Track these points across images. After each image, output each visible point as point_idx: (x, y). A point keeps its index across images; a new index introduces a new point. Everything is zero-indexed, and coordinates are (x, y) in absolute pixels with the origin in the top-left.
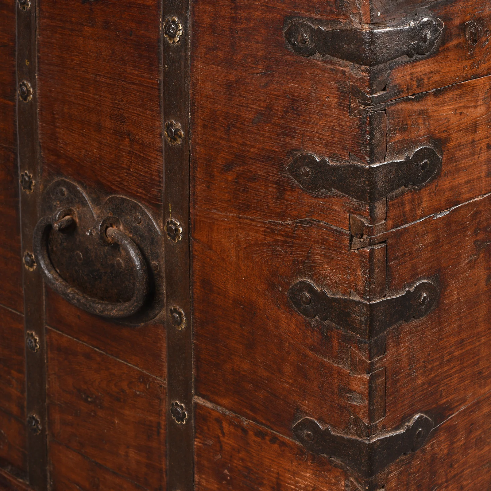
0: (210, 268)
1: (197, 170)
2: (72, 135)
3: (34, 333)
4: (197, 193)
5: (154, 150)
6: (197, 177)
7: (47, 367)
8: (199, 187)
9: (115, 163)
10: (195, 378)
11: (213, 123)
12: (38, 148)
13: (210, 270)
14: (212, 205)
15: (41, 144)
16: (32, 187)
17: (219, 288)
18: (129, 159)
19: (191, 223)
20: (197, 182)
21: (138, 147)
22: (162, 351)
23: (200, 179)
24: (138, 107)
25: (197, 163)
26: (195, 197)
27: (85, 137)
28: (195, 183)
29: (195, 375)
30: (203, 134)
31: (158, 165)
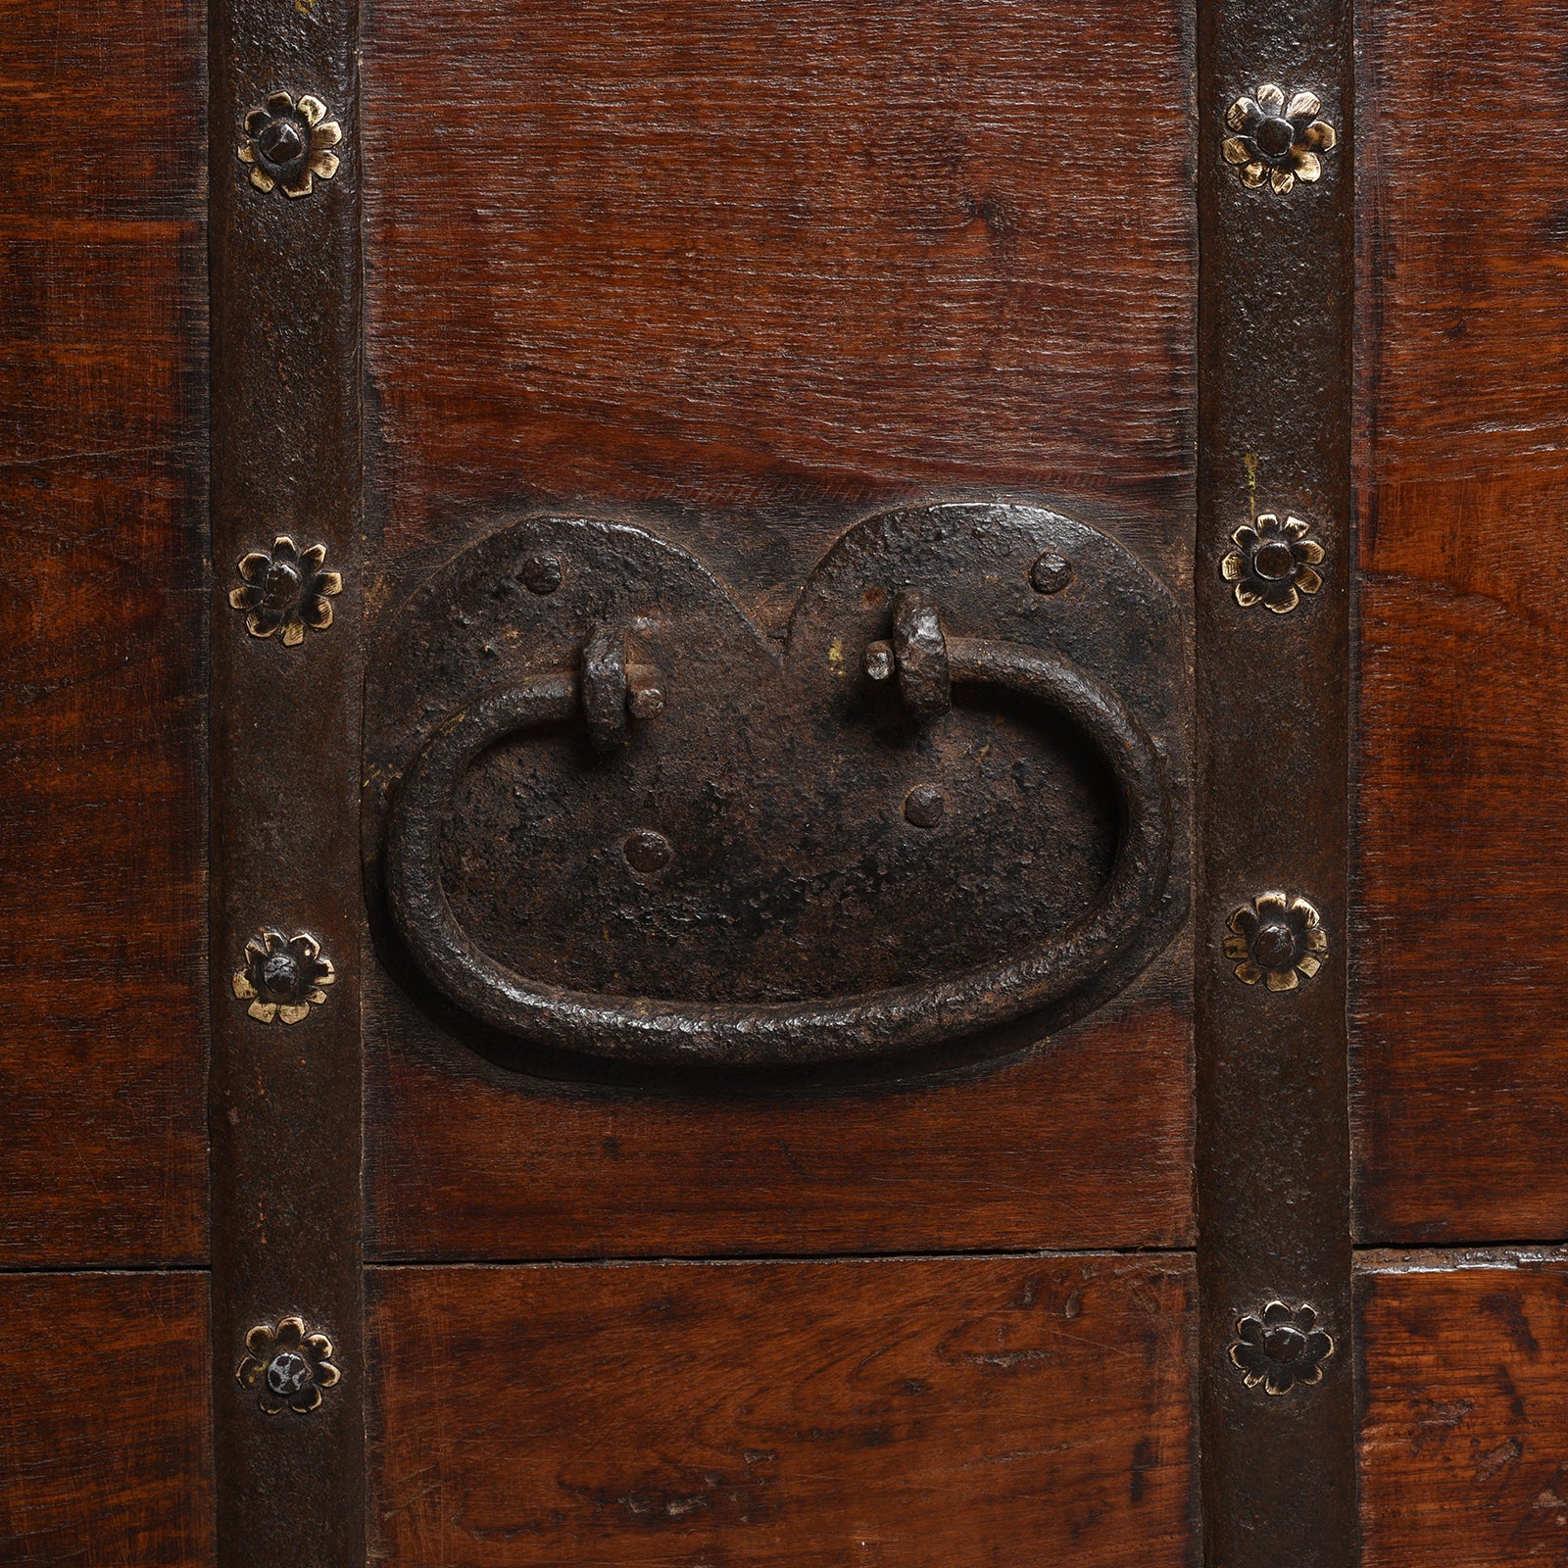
0: (1457, 675)
1: (1393, 277)
2: (605, 295)
3: (299, 1321)
4: (1389, 372)
5: (1139, 247)
6: (1395, 305)
7: (377, 1458)
8: (1402, 349)
9: (890, 359)
10: (1363, 1173)
11: (1488, 57)
12: (364, 405)
13: (1460, 681)
14: (1475, 405)
15: (381, 386)
16: (325, 605)
17: (1507, 745)
18: (980, 322)
19: (1357, 512)
20: (1393, 326)
21: (1042, 257)
22: (1163, 1124)
23: (1409, 309)
24: (1042, 78)
25: (1393, 247)
26: (1383, 394)
27: (696, 286)
28: (1379, 335)
29: (1365, 1157)
30: (1431, 115)
31: (1164, 310)
